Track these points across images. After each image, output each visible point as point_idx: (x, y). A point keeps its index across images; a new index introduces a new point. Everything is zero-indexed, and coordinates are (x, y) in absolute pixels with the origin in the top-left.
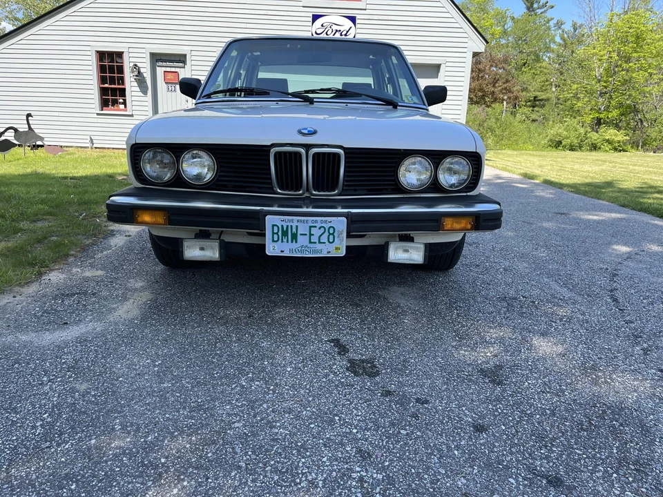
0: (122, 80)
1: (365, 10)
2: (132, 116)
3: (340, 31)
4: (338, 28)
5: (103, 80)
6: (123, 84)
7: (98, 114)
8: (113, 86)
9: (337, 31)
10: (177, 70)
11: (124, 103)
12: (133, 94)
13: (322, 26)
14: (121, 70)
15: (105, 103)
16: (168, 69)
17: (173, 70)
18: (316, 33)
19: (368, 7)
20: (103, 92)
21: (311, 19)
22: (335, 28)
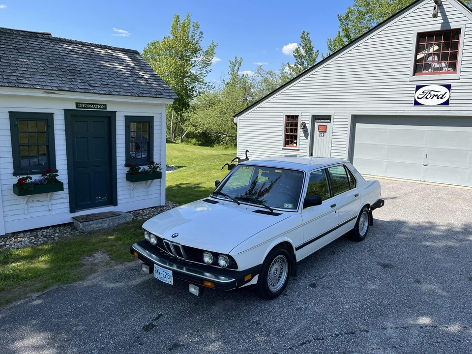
0: (296, 131)
1: (459, 79)
2: (299, 150)
3: (437, 95)
4: (436, 93)
5: (287, 131)
6: (297, 133)
7: (283, 149)
8: (292, 134)
9: (434, 95)
10: (326, 124)
11: (296, 143)
12: (301, 138)
13: (423, 92)
14: (296, 125)
15: (287, 143)
16: (321, 124)
17: (324, 124)
18: (418, 98)
19: (461, 77)
20: (287, 137)
21: (415, 89)
22: (433, 93)
